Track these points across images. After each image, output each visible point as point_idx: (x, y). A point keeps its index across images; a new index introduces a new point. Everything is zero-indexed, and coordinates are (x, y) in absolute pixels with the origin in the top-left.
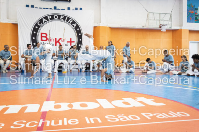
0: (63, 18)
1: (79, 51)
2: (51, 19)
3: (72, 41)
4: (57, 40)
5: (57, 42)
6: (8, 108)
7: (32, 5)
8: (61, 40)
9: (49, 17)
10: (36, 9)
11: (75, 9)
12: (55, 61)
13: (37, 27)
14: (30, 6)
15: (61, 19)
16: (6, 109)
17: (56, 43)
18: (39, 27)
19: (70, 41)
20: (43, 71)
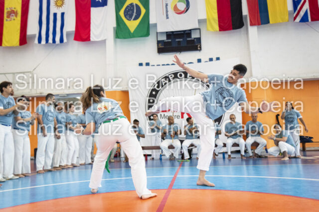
1: (219, 124)
7: (147, 62)
9: (171, 76)
10: (153, 67)
11: (208, 60)
12: (182, 142)
13: (154, 93)
14: (144, 64)
15: (188, 77)
18: (157, 92)
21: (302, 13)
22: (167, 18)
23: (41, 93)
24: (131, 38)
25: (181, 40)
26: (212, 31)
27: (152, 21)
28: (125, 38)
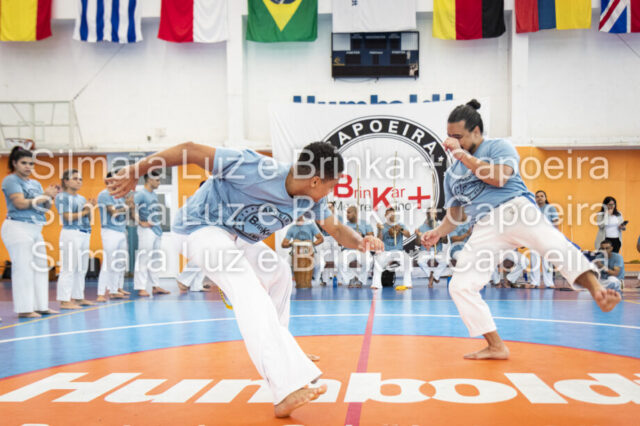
0: (396, 127)
2: (361, 133)
3: (423, 194)
4: (379, 194)
5: (378, 198)
6: (257, 388)
7: (311, 94)
8: (390, 193)
9: (358, 127)
10: (321, 105)
11: (430, 99)
14: (304, 99)
15: (390, 130)
16: (251, 391)
17: (376, 201)
19: (416, 194)
20: (340, 285)
21: (616, 15)
22: (355, 3)
23: (91, 148)
24: (278, 41)
25: (381, 53)
26: (443, 38)
27: (323, 8)
28: (266, 41)
